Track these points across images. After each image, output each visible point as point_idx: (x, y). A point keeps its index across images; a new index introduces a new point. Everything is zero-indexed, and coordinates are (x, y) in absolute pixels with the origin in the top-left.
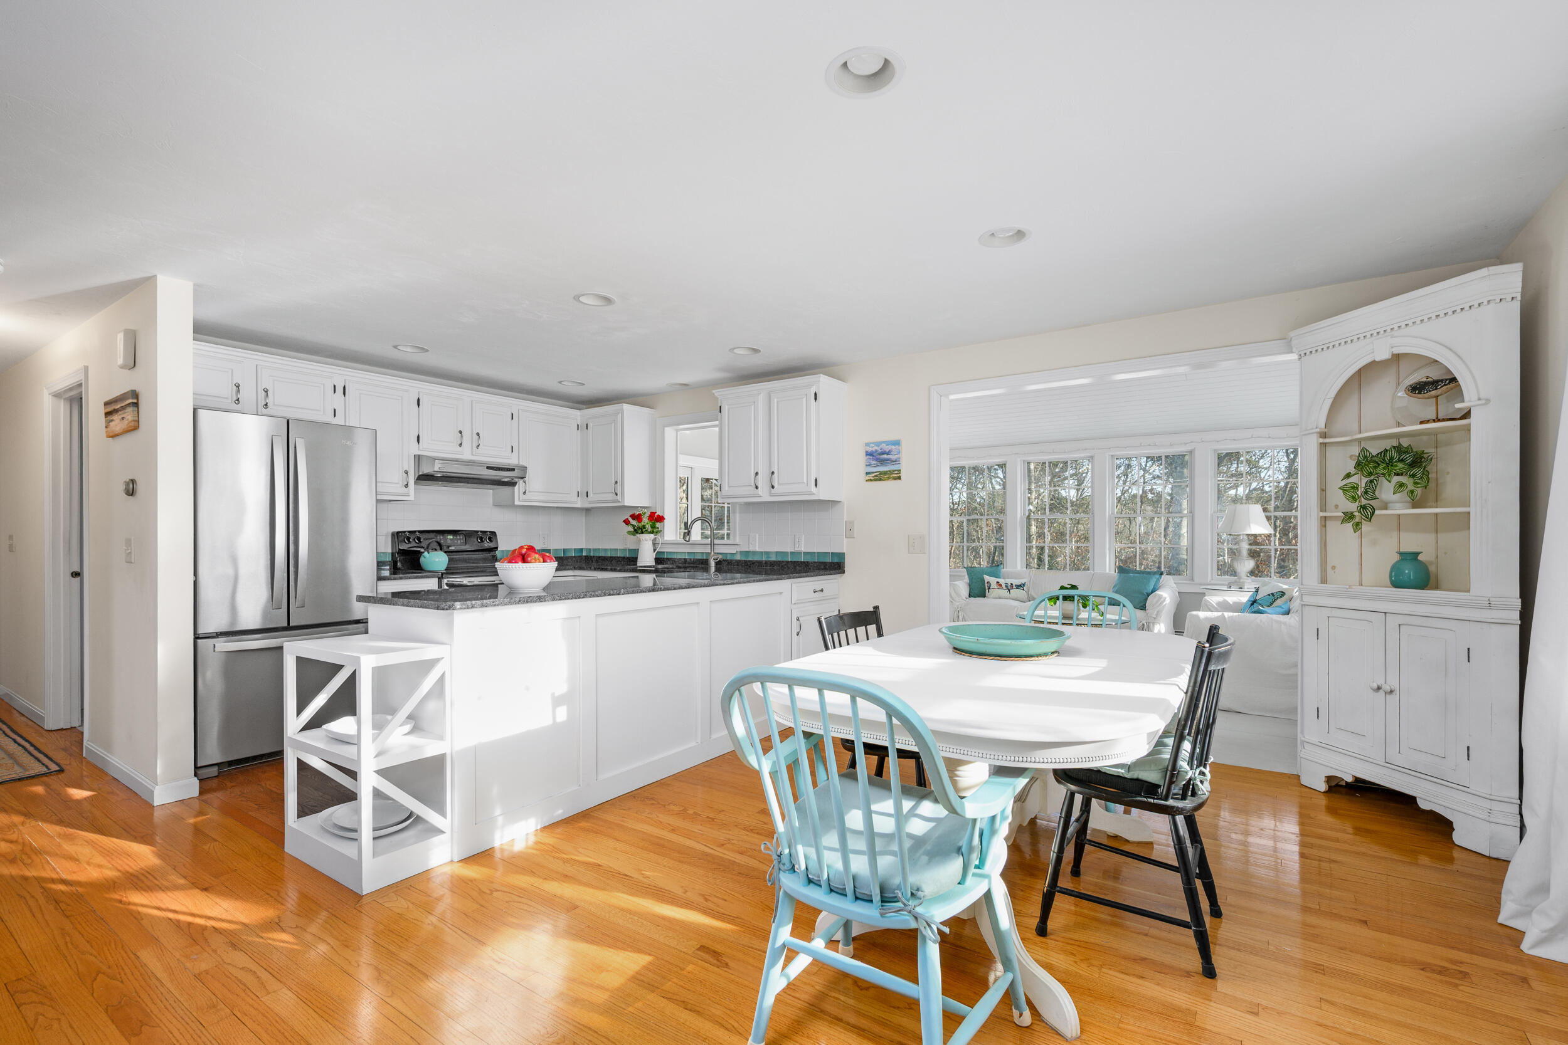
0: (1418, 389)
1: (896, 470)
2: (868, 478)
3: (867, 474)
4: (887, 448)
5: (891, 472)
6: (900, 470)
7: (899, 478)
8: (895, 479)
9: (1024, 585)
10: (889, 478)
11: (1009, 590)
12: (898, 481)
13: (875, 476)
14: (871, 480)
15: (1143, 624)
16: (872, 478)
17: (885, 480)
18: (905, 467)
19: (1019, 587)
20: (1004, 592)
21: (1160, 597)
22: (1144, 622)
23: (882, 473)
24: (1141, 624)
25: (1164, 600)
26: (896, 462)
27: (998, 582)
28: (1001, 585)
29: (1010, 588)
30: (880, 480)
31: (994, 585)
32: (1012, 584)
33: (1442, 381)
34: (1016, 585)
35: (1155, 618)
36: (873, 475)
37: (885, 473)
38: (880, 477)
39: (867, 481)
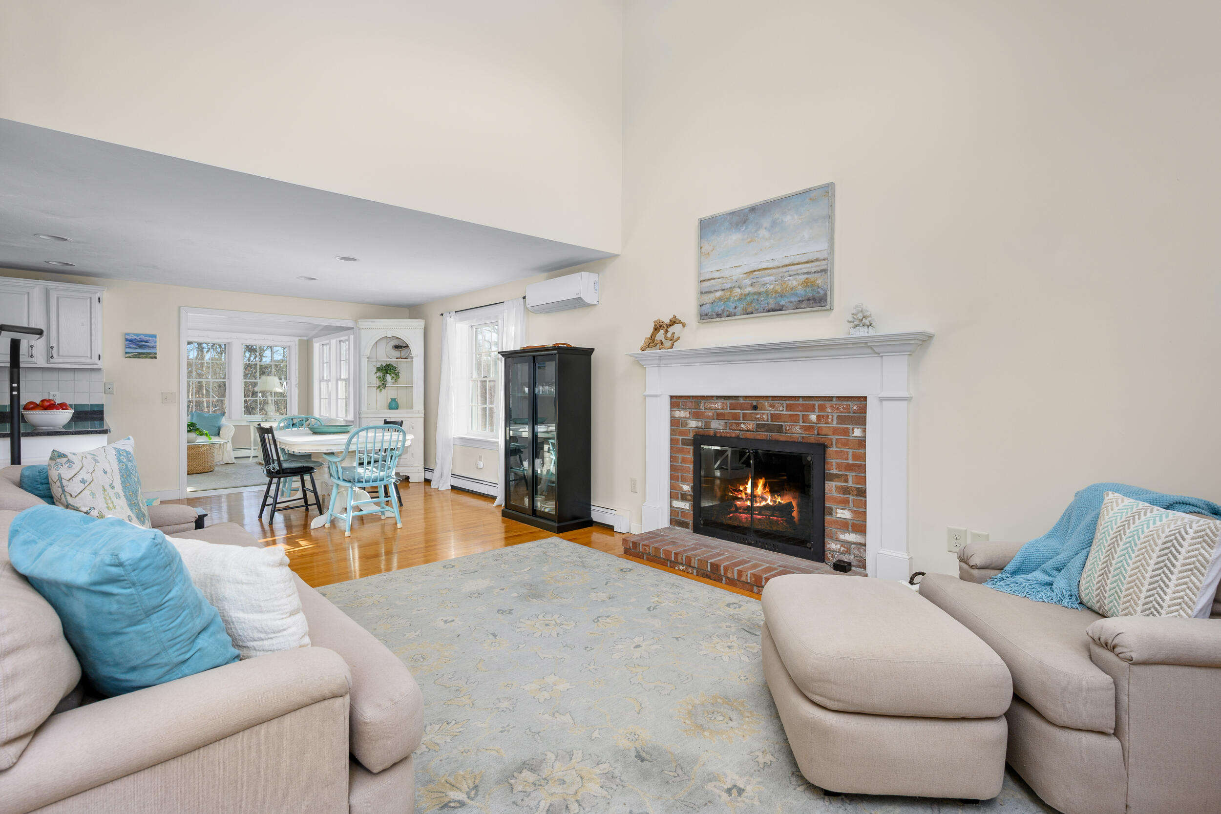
0: (397, 347)
1: (152, 353)
3: (126, 353)
4: (146, 338)
5: (149, 353)
6: (156, 353)
7: (156, 358)
8: (152, 358)
10: (146, 357)
12: (154, 360)
13: (134, 355)
14: (130, 357)
17: (143, 358)
18: (159, 350)
23: (140, 353)
26: (153, 347)
30: (139, 358)
33: (403, 346)
36: (132, 354)
37: (144, 354)
38: (139, 356)
39: (126, 357)
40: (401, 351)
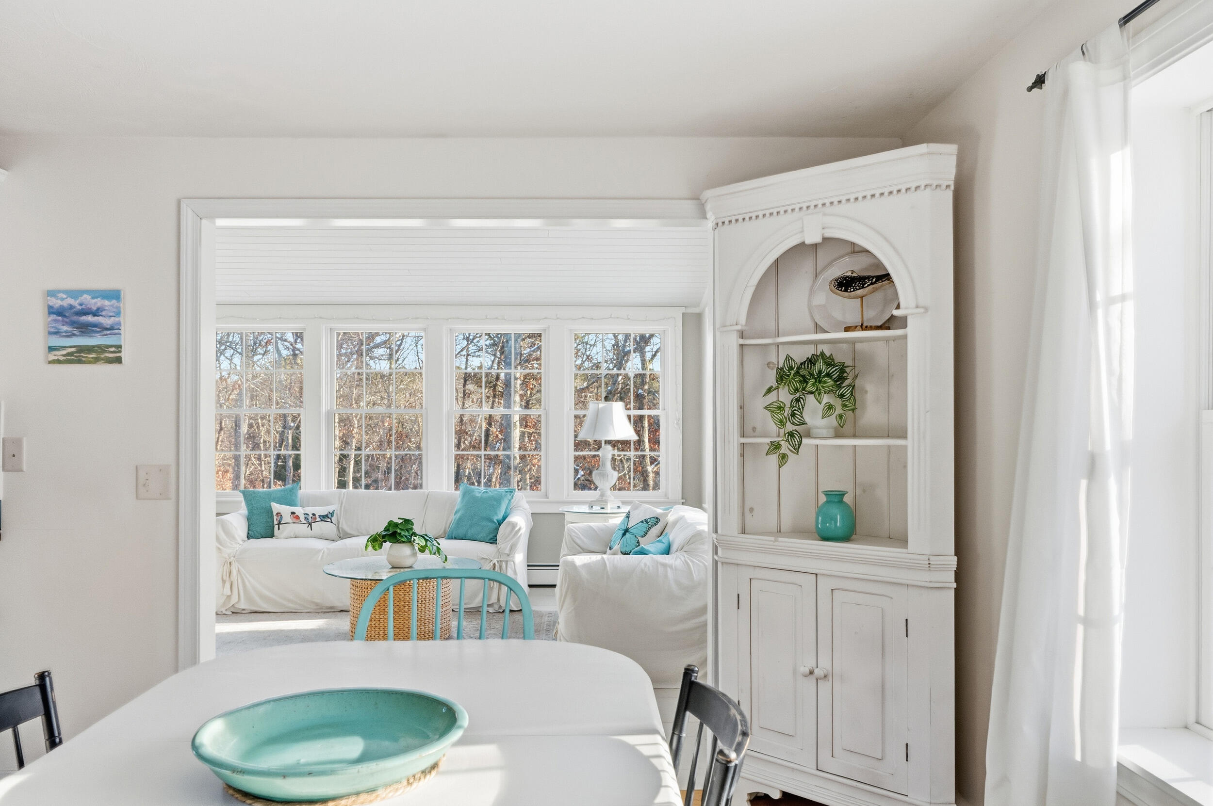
0: (845, 284)
1: (111, 346)
2: (52, 357)
3: (51, 349)
5: (102, 349)
6: (120, 346)
7: (119, 360)
8: (110, 361)
9: (332, 514)
10: (96, 360)
11: (310, 524)
12: (115, 367)
13: (68, 354)
14: (59, 362)
15: (494, 564)
16: (62, 358)
17: (90, 362)
18: (129, 340)
19: (324, 518)
20: (303, 528)
21: (514, 525)
22: (495, 561)
23: (81, 349)
24: (492, 564)
25: (520, 529)
27: (293, 513)
28: (298, 517)
29: (310, 521)
30: (80, 362)
31: (287, 518)
32: (314, 515)
33: (868, 278)
34: (320, 516)
35: (508, 555)
36: (64, 352)
37: (89, 349)
38: (78, 356)
39: (50, 362)
40: (862, 297)
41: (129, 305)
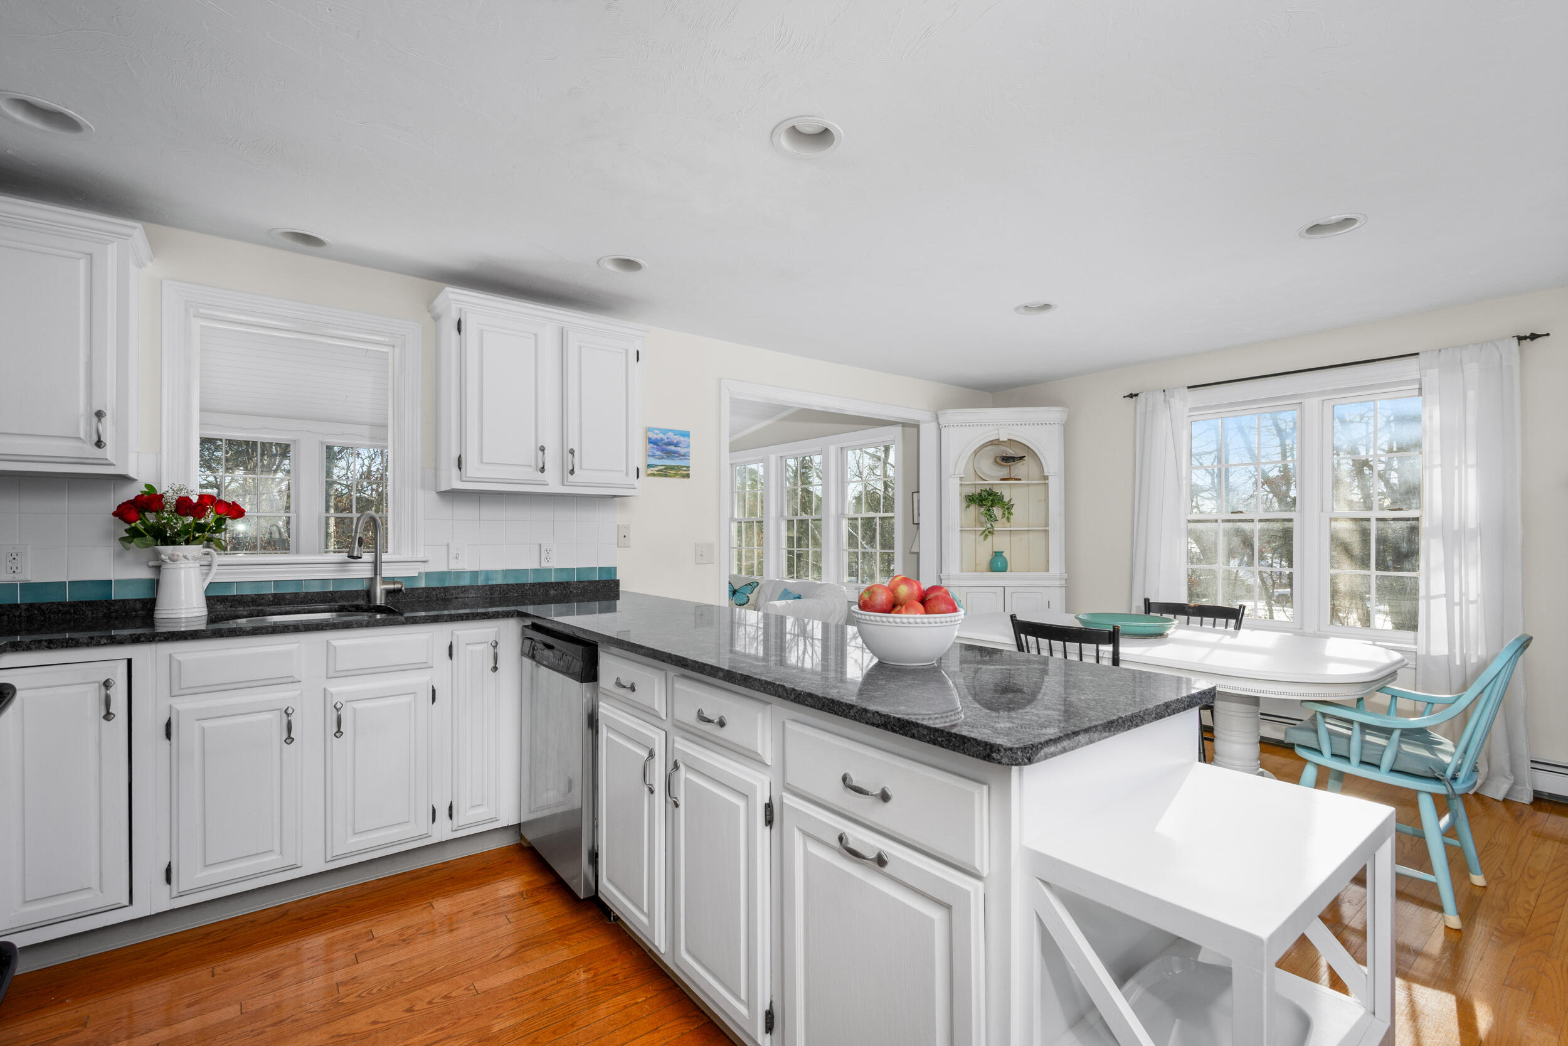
1: (684, 467)
2: (650, 471)
3: (649, 466)
4: (676, 439)
5: (679, 468)
6: (689, 467)
7: (688, 476)
8: (684, 476)
10: (676, 475)
12: (686, 480)
13: (659, 470)
14: (654, 475)
16: (656, 473)
17: (672, 477)
18: (693, 462)
23: (668, 468)
26: (685, 456)
30: (666, 476)
36: (657, 469)
37: (672, 468)
38: (665, 472)
39: (649, 475)
40: (1010, 466)
41: (693, 440)
